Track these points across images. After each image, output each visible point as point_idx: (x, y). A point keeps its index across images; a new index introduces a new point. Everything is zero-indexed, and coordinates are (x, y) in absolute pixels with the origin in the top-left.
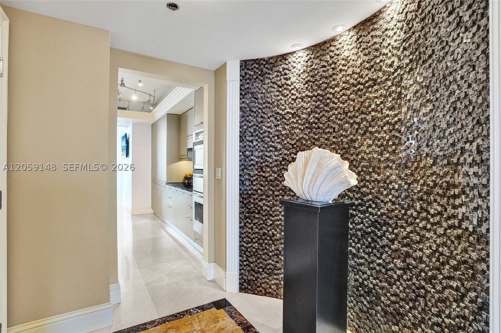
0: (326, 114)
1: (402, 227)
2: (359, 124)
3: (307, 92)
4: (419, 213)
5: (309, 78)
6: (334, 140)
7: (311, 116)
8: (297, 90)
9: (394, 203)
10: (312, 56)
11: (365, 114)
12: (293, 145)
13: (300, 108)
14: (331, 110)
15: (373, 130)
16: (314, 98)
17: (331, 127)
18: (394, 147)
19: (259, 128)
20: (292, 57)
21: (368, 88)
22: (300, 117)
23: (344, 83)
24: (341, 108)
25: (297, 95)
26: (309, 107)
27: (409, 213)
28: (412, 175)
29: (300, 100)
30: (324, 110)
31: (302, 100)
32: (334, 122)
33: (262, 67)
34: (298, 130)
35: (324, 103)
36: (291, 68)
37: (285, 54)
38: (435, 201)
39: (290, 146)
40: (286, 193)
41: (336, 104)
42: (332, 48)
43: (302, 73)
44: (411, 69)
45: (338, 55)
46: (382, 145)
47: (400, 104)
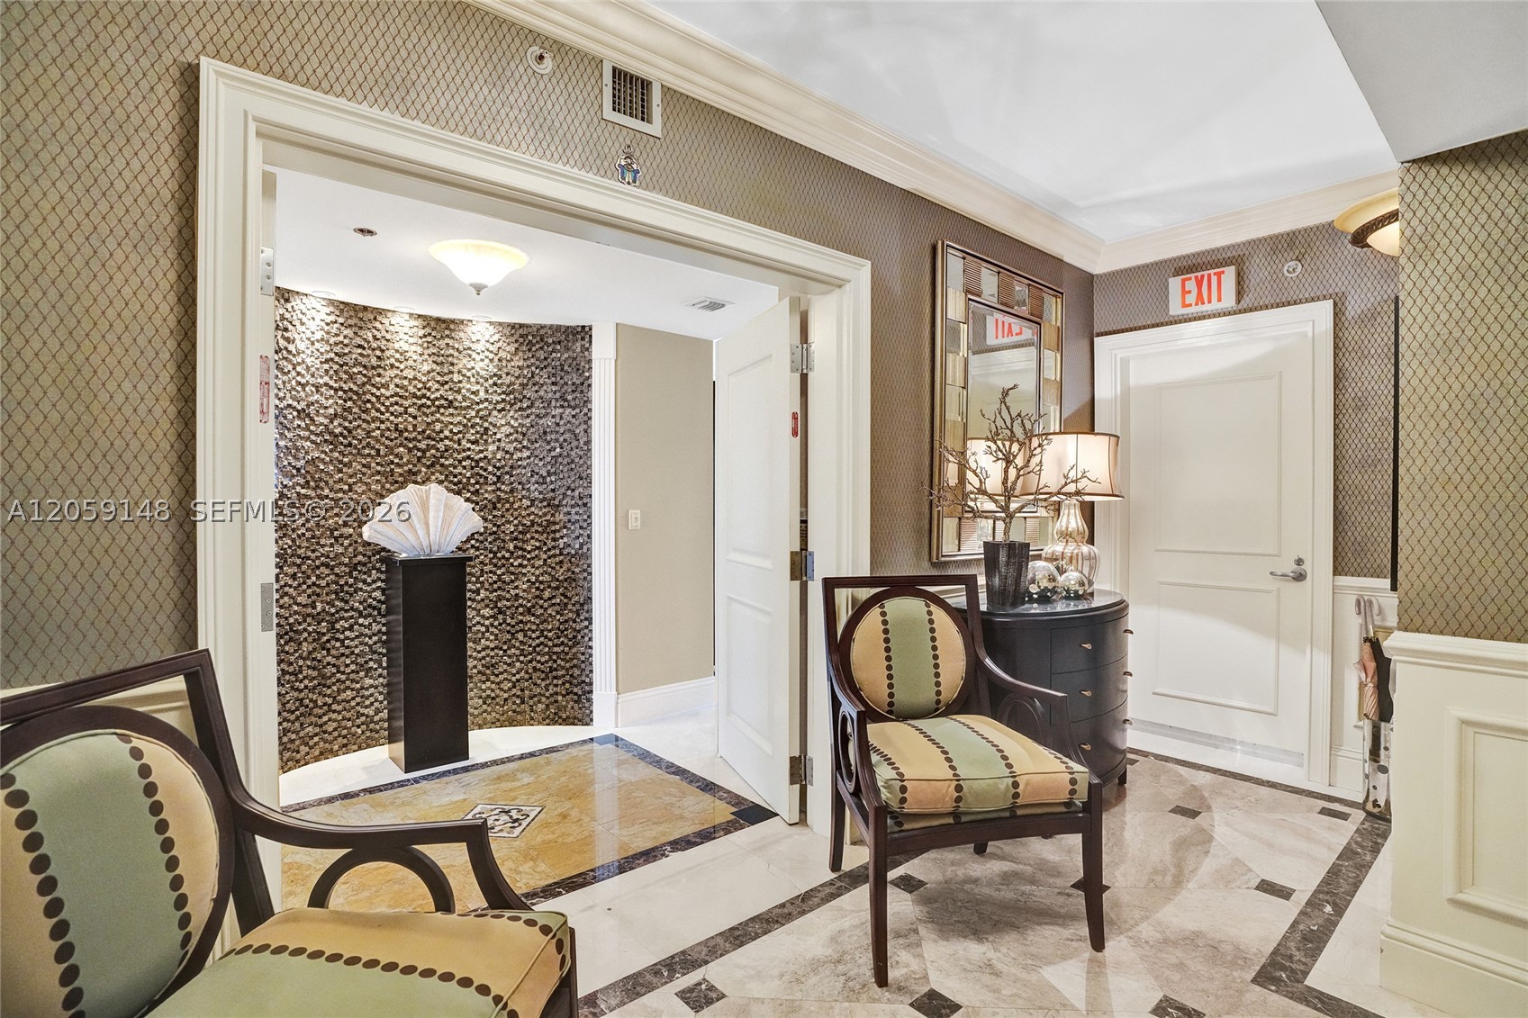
0: (364, 426)
1: (491, 572)
2: (424, 452)
3: (326, 379)
4: (512, 553)
5: (333, 355)
6: (379, 468)
7: (336, 423)
8: (307, 367)
9: (477, 549)
10: (341, 320)
11: (434, 440)
12: (298, 470)
13: (313, 404)
14: (374, 421)
15: (447, 463)
16: (340, 393)
17: (373, 448)
18: (477, 487)
20: (299, 302)
21: (438, 407)
22: (312, 420)
23: (397, 386)
24: (392, 422)
25: (308, 377)
26: (330, 406)
27: (499, 555)
28: (503, 516)
29: (314, 389)
30: (359, 418)
31: (318, 391)
32: (378, 441)
34: (308, 443)
35: (360, 407)
36: (297, 323)
37: (289, 291)
38: (532, 538)
39: (294, 471)
40: (286, 561)
41: (382, 413)
42: (377, 324)
43: (318, 341)
44: (503, 409)
45: (388, 340)
46: (460, 482)
47: (486, 441)
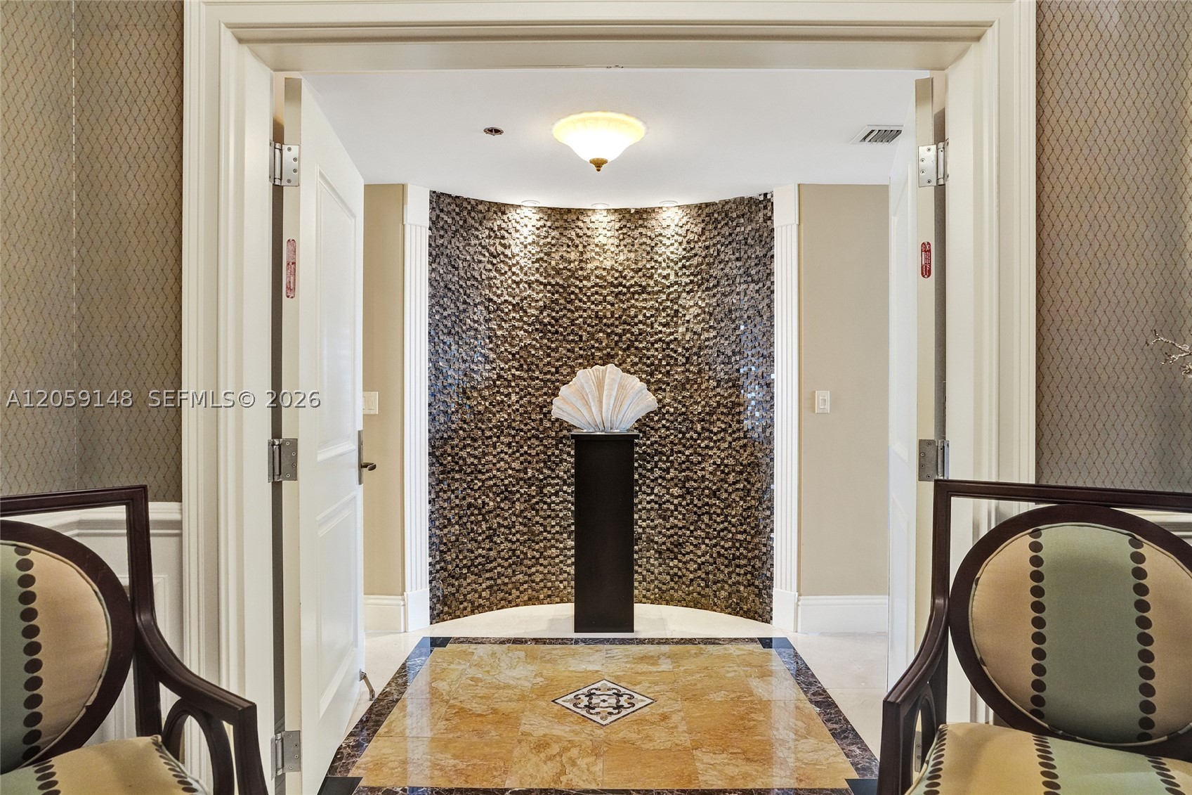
0: (569, 315)
1: (680, 452)
2: (620, 336)
3: (537, 276)
4: (699, 434)
5: (542, 255)
6: (581, 352)
7: (545, 313)
8: (521, 267)
9: (668, 429)
10: (549, 224)
11: (629, 324)
12: (514, 355)
13: (526, 298)
14: (577, 311)
15: (641, 346)
16: (549, 287)
17: (577, 334)
18: (668, 368)
19: (461, 321)
20: (514, 213)
21: (633, 294)
22: (525, 312)
23: (597, 277)
24: (593, 310)
25: (522, 276)
26: (541, 300)
27: (688, 436)
28: (691, 397)
29: (526, 286)
30: (565, 308)
31: (530, 287)
32: (581, 328)
33: (465, 213)
34: (522, 332)
35: (565, 298)
36: (512, 231)
37: (505, 205)
38: (718, 419)
39: (510, 356)
40: (502, 432)
41: (585, 303)
42: (580, 224)
43: (530, 244)
44: (692, 291)
45: (589, 237)
46: (652, 364)
47: (676, 323)
